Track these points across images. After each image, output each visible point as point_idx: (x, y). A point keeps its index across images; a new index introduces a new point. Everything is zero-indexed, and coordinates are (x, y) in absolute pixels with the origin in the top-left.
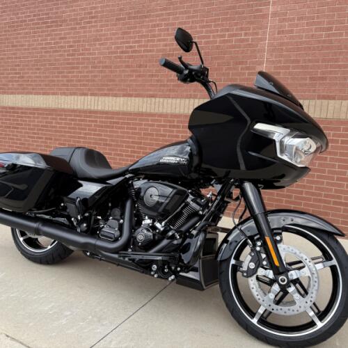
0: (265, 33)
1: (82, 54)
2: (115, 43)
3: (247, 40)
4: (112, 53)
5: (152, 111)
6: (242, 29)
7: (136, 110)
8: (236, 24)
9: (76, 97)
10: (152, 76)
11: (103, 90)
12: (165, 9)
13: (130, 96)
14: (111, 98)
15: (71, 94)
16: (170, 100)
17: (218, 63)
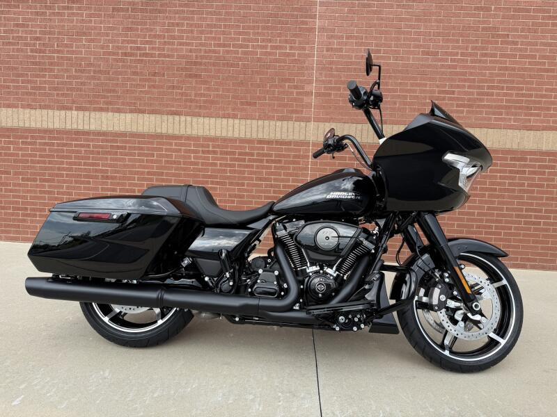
0: (313, 48)
1: (58, 52)
2: (114, 41)
3: (294, 55)
4: (109, 54)
5: (177, 132)
6: (286, 42)
7: (152, 131)
8: (280, 35)
9: (50, 112)
10: (173, 87)
11: (98, 103)
12: (186, 5)
13: (143, 112)
14: (110, 114)
15: (41, 107)
16: (201, 120)
17: (260, 79)
